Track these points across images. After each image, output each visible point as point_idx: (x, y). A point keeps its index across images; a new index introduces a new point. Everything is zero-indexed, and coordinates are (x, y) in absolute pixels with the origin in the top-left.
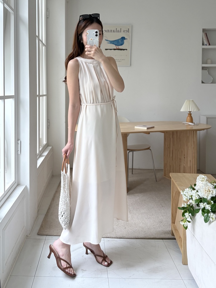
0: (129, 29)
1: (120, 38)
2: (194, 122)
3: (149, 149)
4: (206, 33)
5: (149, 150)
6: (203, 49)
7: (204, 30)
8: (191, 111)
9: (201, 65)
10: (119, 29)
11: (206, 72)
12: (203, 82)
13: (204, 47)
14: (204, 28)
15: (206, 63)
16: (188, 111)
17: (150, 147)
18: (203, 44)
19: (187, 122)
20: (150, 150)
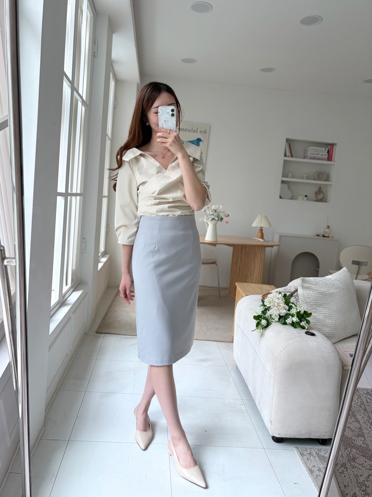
0: (206, 130)
1: (196, 139)
2: (264, 238)
3: (214, 263)
4: (290, 144)
5: (214, 265)
6: (285, 161)
7: (288, 140)
8: (262, 226)
9: (280, 178)
10: (195, 128)
11: (286, 186)
12: (281, 197)
13: (286, 158)
14: (288, 137)
15: (287, 177)
16: (260, 226)
17: (216, 261)
18: (285, 155)
19: (257, 237)
20: (216, 264)
